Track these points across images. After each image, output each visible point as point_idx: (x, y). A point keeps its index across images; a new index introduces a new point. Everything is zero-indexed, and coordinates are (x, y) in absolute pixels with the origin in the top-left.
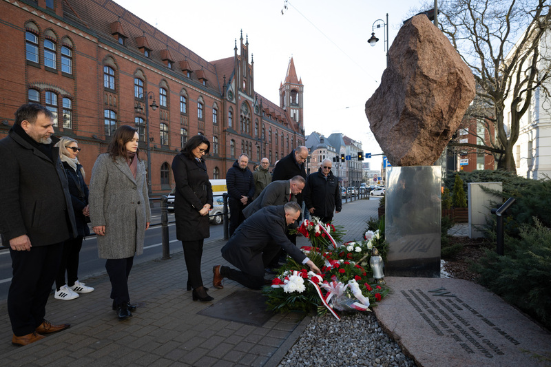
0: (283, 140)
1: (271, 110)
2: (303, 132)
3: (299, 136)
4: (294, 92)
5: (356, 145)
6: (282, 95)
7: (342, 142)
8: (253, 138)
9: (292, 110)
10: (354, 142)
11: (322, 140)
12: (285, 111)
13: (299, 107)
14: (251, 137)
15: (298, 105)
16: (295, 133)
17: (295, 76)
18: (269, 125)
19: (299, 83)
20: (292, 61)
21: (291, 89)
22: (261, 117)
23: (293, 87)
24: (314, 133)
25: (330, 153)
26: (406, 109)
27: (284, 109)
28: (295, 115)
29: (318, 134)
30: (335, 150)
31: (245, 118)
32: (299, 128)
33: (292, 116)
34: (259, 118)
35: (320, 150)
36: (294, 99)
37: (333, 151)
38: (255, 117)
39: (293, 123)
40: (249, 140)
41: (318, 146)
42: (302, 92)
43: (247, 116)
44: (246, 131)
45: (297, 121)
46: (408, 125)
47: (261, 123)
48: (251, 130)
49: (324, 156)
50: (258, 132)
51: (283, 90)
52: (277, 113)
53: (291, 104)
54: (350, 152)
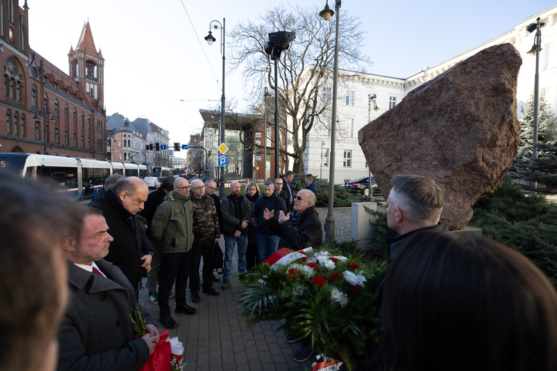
0: (76, 117)
1: (57, 78)
2: (103, 112)
3: (98, 116)
4: (90, 64)
5: (163, 133)
6: (73, 63)
7: (149, 128)
8: (29, 108)
9: (87, 84)
10: (161, 129)
11: (127, 123)
12: (78, 82)
13: (99, 82)
14: (24, 108)
15: (96, 80)
16: (93, 111)
17: (93, 44)
18: (54, 96)
19: (98, 54)
20: (87, 26)
21: (87, 59)
22: (42, 84)
23: (89, 57)
24: (116, 115)
25: (136, 138)
27: (77, 80)
28: (92, 90)
29: (122, 117)
30: (141, 135)
31: (12, 79)
32: (97, 105)
33: (88, 90)
34: (39, 85)
35: (125, 133)
36: (91, 72)
37: (139, 137)
38: (30, 83)
39: (88, 98)
40: (21, 111)
41: (121, 129)
42: (102, 66)
43: (17, 78)
44: (15, 97)
45: (96, 97)
47: (42, 95)
48: (24, 98)
49: (129, 141)
50: (36, 102)
51: (75, 57)
52: (67, 84)
53: (87, 77)
54: (157, 139)
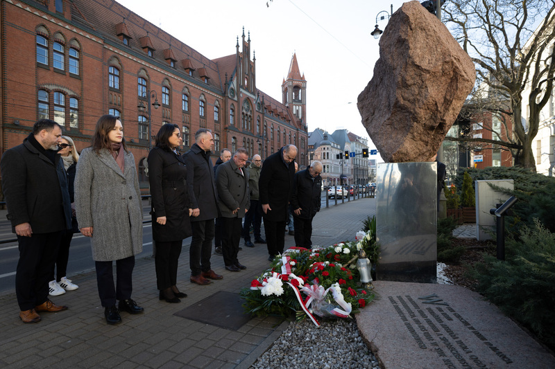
0: (285, 137)
1: (273, 107)
2: (306, 129)
3: (301, 133)
4: (297, 88)
5: (361, 141)
6: (285, 92)
7: (347, 138)
8: (255, 135)
9: (294, 107)
10: (360, 138)
11: (326, 136)
12: (288, 107)
13: (302, 103)
14: (252, 135)
15: (300, 101)
16: (297, 130)
17: (298, 71)
18: (272, 123)
19: (302, 78)
20: (294, 57)
21: (294, 85)
22: (263, 114)
23: (296, 83)
24: (317, 130)
25: (334, 150)
26: (397, 102)
27: (287, 105)
28: (297, 111)
29: (322, 131)
30: (339, 147)
31: (247, 115)
32: (301, 125)
33: (294, 112)
34: (261, 116)
35: (324, 146)
36: (297, 96)
37: (337, 148)
38: (256, 114)
39: (295, 120)
40: (251, 138)
41: (321, 143)
42: (305, 88)
43: (249, 113)
44: (248, 128)
45: (300, 118)
46: (401, 119)
47: (263, 121)
48: (253, 127)
49: (328, 153)
50: (260, 129)
51: (286, 86)
52: (279, 110)
53: (294, 101)
54: (355, 148)
